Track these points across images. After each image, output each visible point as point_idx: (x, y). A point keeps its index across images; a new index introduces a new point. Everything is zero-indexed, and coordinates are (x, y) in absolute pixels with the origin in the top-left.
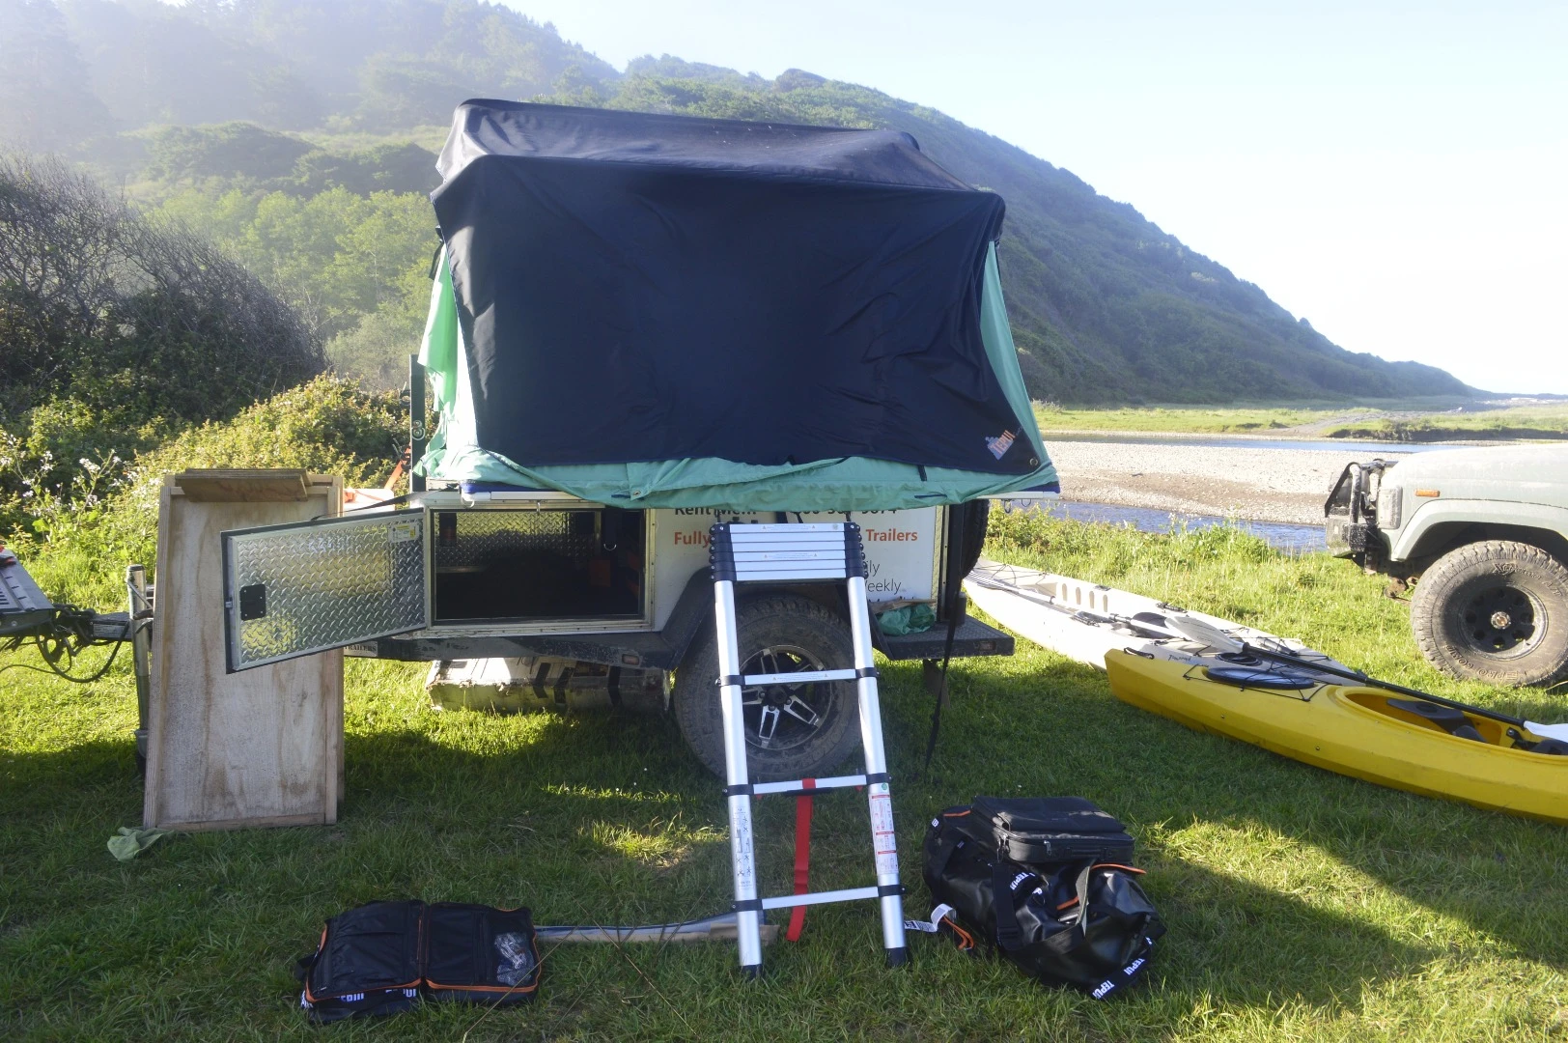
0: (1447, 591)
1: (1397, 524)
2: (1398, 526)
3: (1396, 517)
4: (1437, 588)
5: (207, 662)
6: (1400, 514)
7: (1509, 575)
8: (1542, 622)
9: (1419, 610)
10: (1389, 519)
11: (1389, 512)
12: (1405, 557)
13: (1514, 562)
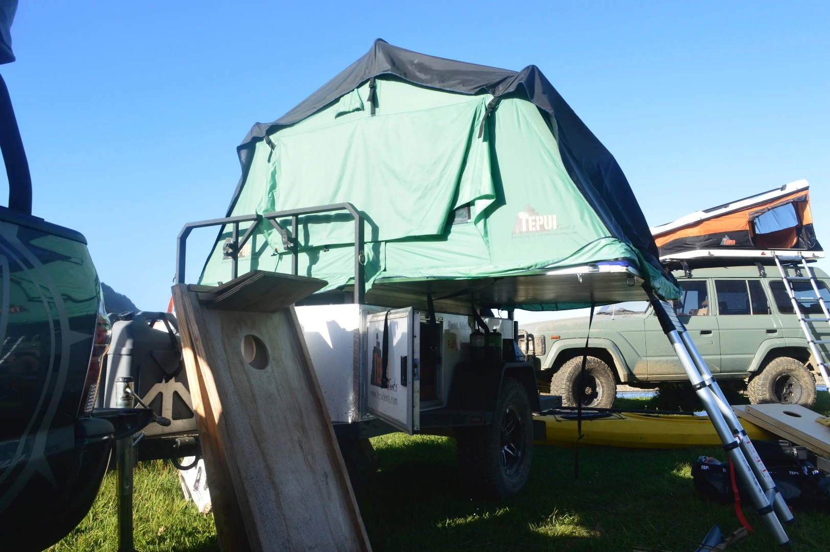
0: (573, 380)
1: (544, 352)
2: (545, 354)
3: (543, 349)
4: (569, 379)
5: (263, 453)
6: (545, 348)
7: (591, 370)
8: (601, 389)
9: (564, 390)
10: (540, 351)
11: (540, 347)
12: (551, 367)
13: (592, 364)
